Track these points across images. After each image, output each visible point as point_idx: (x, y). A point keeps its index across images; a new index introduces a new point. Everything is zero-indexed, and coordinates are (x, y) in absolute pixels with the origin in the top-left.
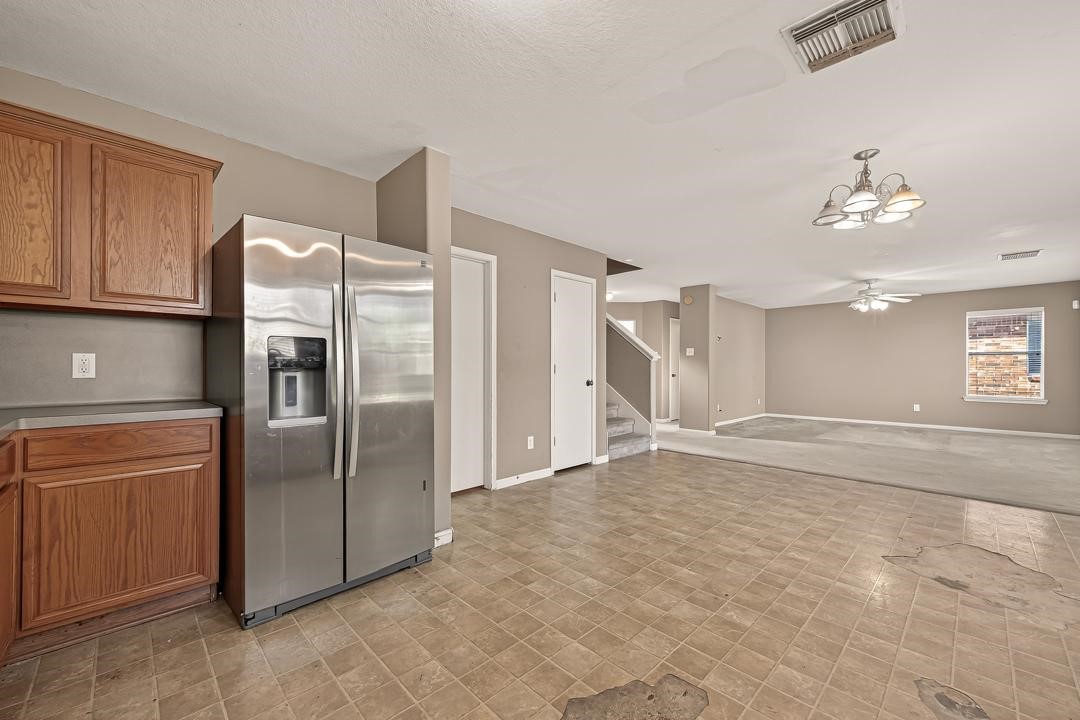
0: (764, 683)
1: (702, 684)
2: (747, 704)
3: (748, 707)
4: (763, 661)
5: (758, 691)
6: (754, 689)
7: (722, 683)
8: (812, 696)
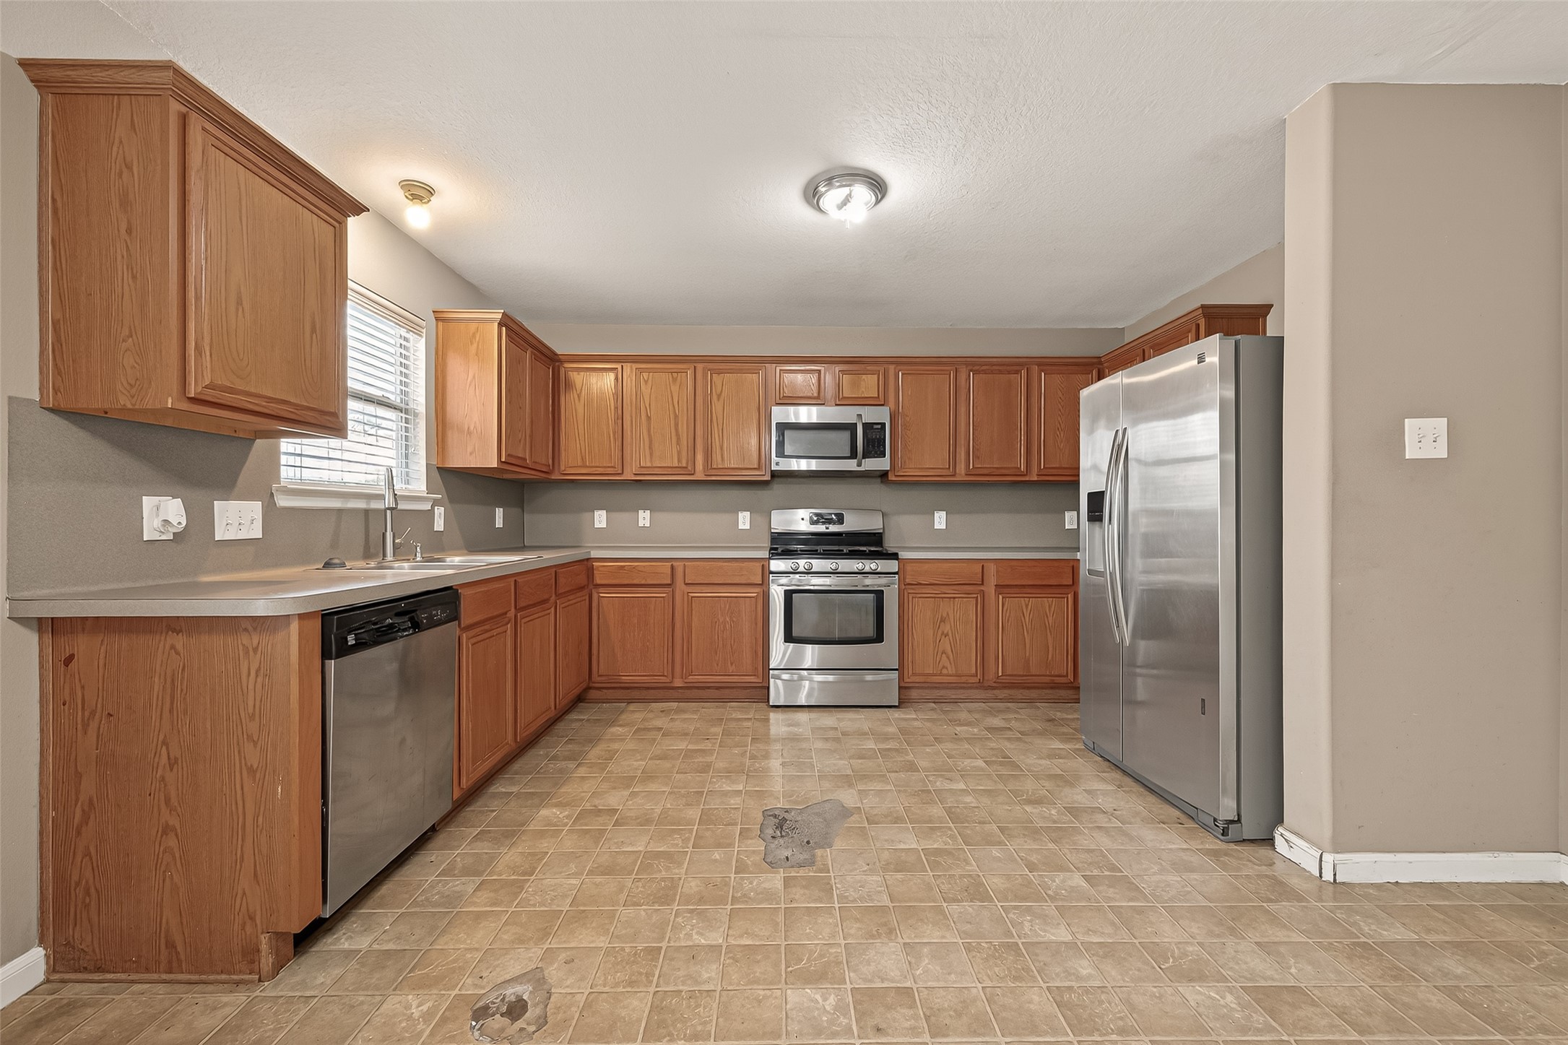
0: (729, 907)
1: (781, 873)
2: (735, 878)
3: (733, 876)
4: (741, 936)
5: (731, 894)
6: (736, 895)
7: (766, 885)
8: (680, 920)
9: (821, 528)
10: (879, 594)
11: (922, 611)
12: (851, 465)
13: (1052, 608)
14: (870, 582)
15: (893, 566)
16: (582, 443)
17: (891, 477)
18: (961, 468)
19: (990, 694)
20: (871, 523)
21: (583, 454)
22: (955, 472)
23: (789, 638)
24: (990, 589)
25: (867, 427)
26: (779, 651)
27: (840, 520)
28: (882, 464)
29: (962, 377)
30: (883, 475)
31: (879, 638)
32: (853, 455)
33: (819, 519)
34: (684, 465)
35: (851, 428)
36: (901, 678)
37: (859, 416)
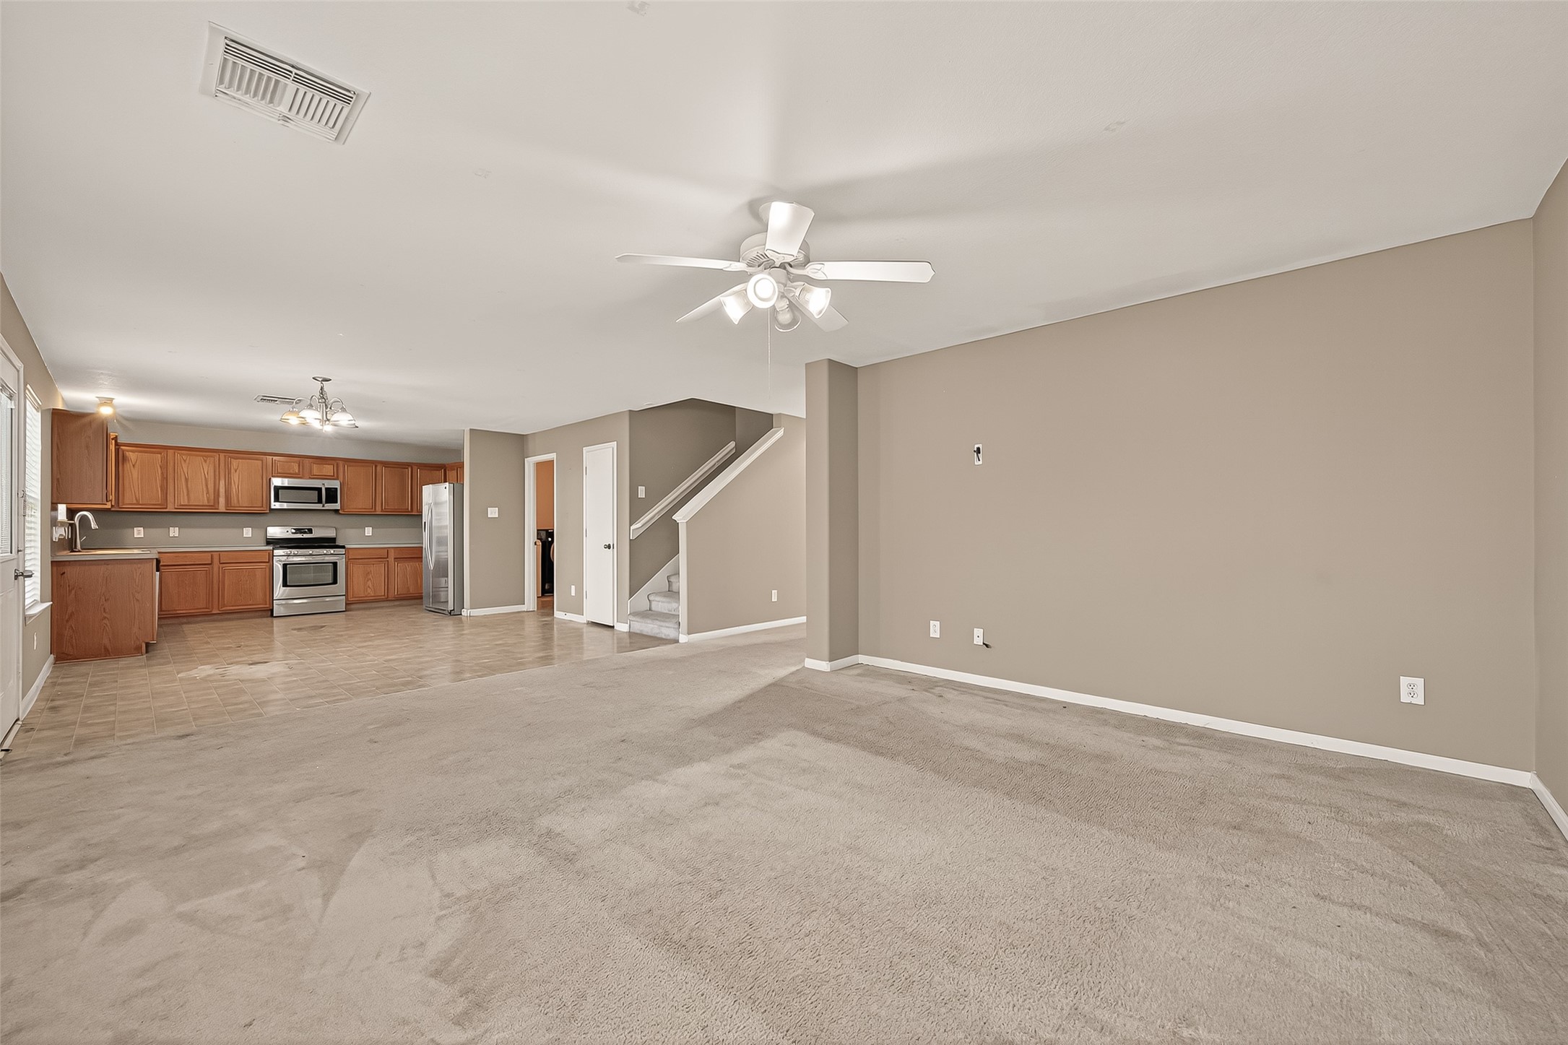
9: (299, 536)
10: (335, 564)
11: (358, 570)
12: (319, 506)
13: (409, 566)
14: (327, 559)
15: (343, 551)
16: (137, 494)
17: (340, 512)
18: (379, 508)
19: (392, 604)
20: (330, 533)
21: (137, 496)
22: (375, 509)
23: (285, 584)
24: (391, 559)
25: (327, 489)
26: (279, 591)
27: (310, 531)
28: (337, 506)
29: (378, 468)
30: (336, 511)
31: (335, 582)
32: (320, 501)
33: (298, 531)
34: (212, 504)
35: (319, 490)
36: (347, 599)
37: (324, 484)
